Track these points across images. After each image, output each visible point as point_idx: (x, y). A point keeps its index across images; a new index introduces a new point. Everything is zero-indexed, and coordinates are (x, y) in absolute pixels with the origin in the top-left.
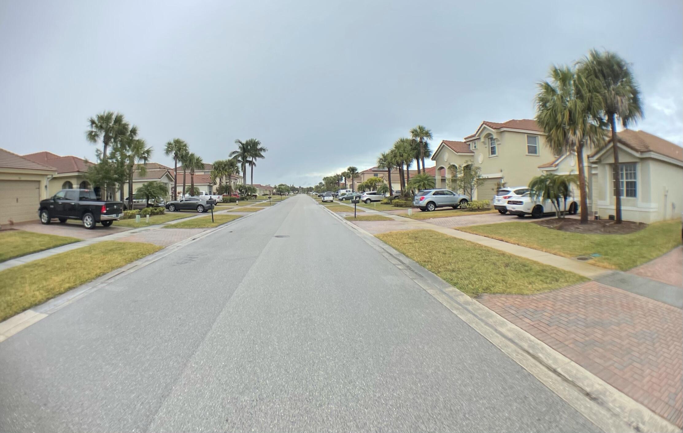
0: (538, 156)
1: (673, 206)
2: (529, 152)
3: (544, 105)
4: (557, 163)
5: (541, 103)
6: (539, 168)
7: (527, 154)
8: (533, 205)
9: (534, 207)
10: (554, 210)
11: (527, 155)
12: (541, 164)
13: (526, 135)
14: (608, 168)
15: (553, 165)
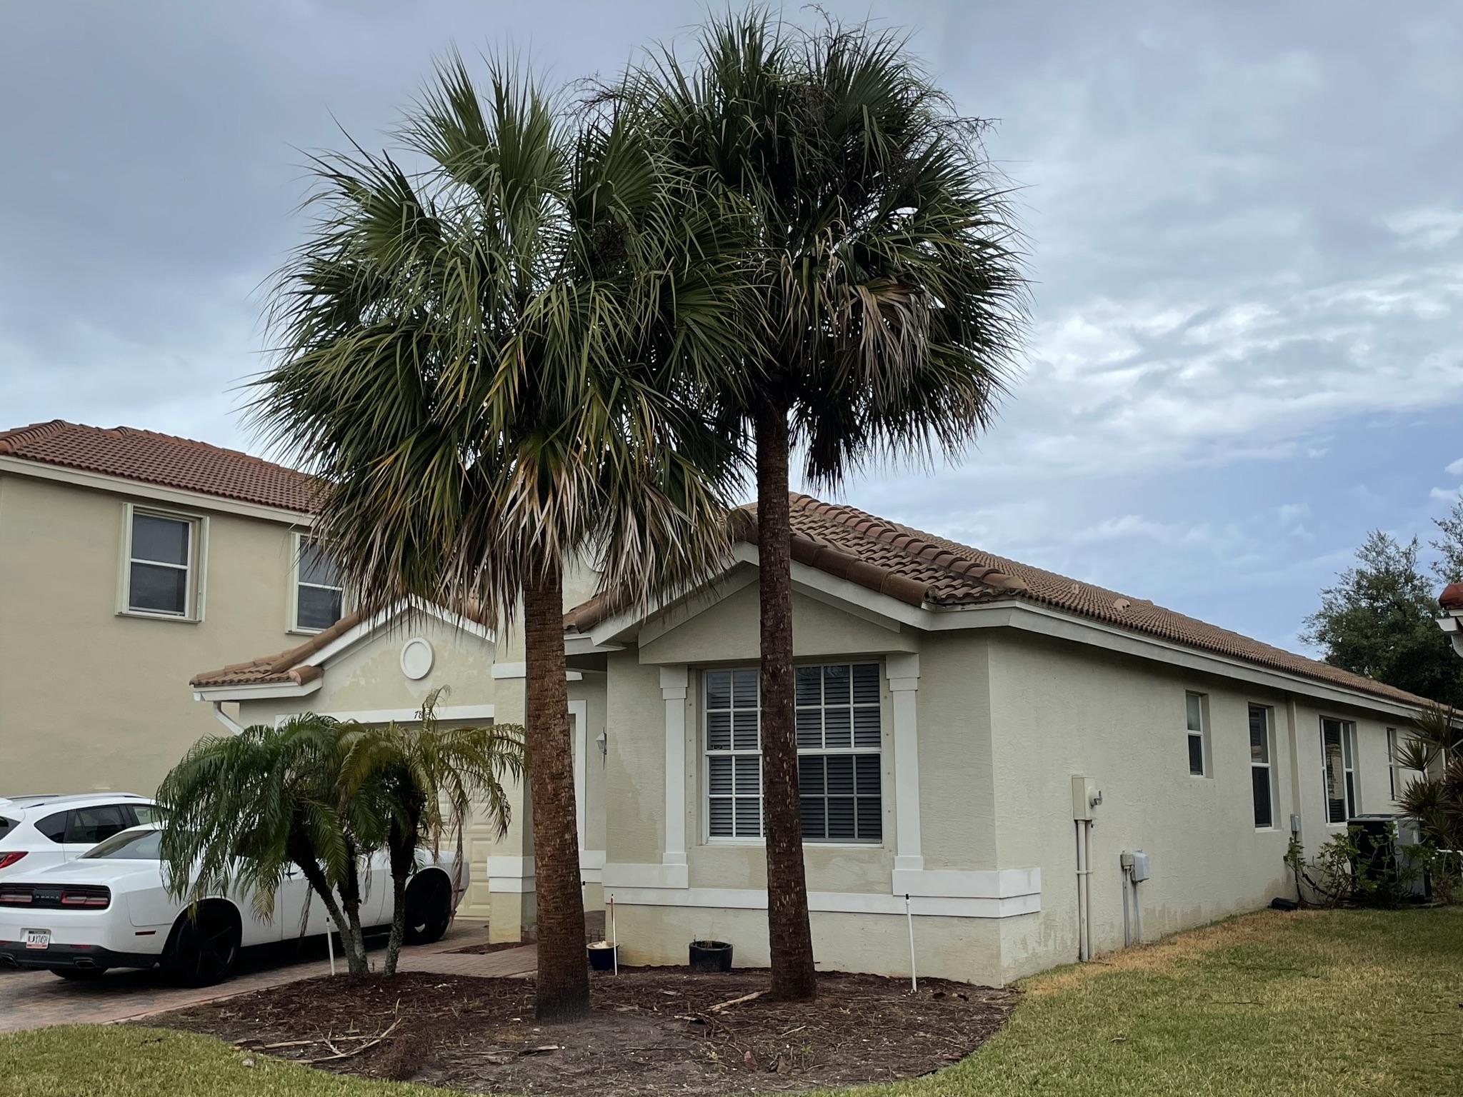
0: (194, 624)
1: (1131, 874)
2: (135, 601)
3: (344, 313)
4: (314, 661)
5: (320, 300)
6: (197, 684)
7: (125, 607)
8: (172, 910)
9: (184, 914)
10: (321, 921)
11: (121, 616)
12: (214, 666)
13: (130, 507)
14: (675, 691)
15: (293, 672)
